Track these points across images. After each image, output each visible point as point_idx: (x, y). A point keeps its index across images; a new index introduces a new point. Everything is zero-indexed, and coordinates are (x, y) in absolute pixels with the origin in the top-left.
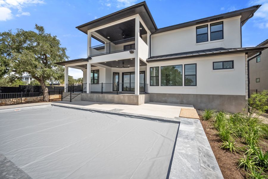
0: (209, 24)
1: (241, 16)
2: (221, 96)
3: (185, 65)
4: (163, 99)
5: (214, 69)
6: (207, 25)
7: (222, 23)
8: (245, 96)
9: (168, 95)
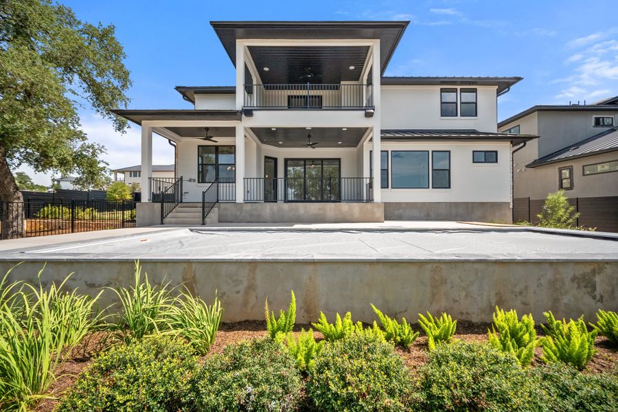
0: (459, 87)
1: (497, 87)
2: (482, 204)
3: (433, 151)
4: (396, 212)
5: (474, 162)
6: (457, 89)
7: (475, 91)
8: (509, 203)
9: (404, 205)
